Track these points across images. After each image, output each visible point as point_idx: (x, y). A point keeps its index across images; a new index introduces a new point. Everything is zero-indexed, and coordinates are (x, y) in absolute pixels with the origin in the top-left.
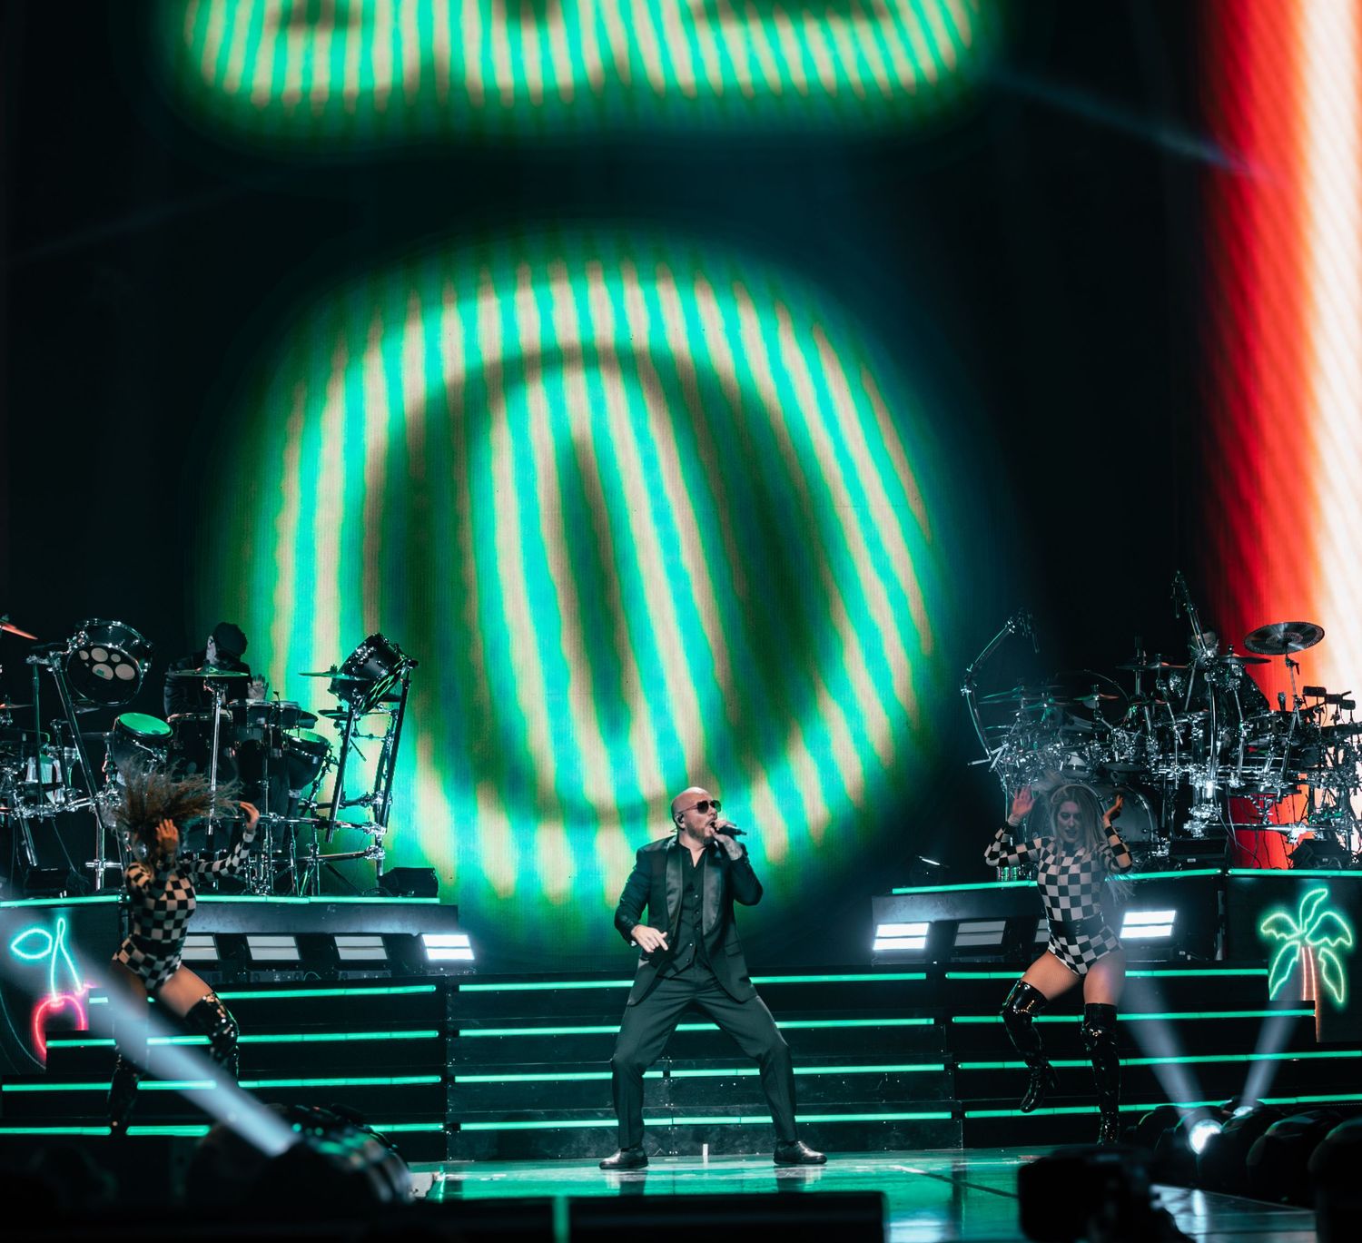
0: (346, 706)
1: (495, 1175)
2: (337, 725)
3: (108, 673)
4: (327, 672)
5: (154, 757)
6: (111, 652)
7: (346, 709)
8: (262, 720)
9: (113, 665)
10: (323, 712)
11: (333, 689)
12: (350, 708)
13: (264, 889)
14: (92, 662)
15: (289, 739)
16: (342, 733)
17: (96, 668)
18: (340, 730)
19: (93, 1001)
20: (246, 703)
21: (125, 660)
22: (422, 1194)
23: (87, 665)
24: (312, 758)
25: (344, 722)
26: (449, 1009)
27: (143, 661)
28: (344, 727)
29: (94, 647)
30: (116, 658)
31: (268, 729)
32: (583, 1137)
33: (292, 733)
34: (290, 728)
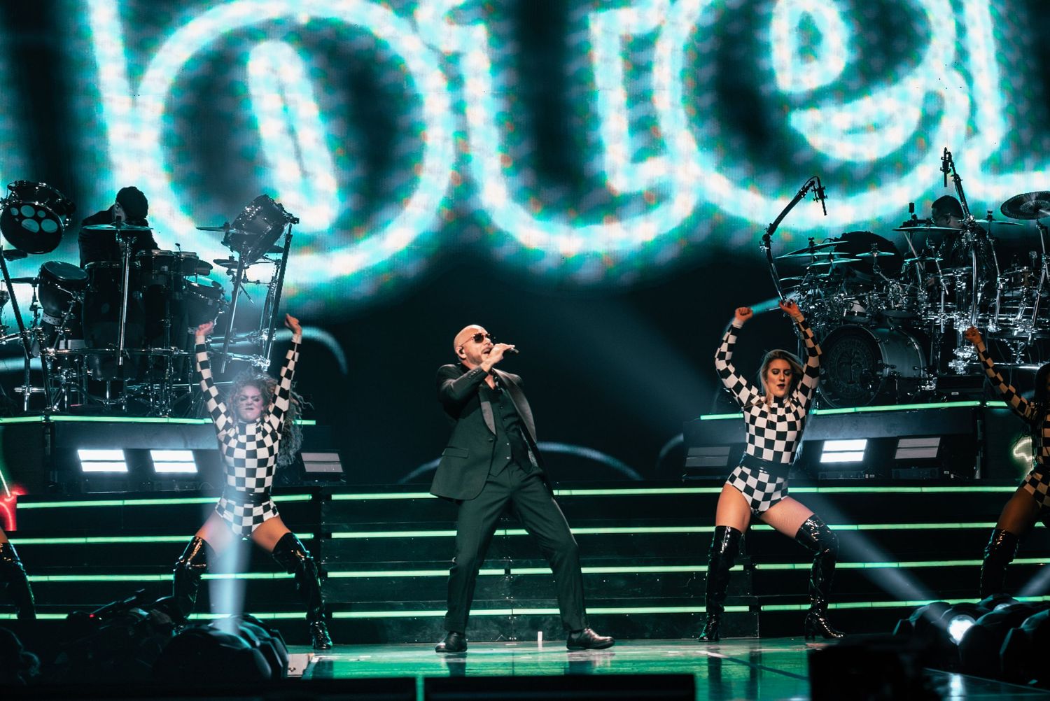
0: (236, 256)
1: (361, 657)
2: (229, 273)
3: (33, 226)
4: (221, 228)
5: (73, 299)
6: (37, 208)
7: (237, 259)
8: (166, 268)
9: (39, 220)
10: (217, 261)
11: (225, 243)
12: (240, 258)
13: (166, 411)
14: (22, 217)
15: (189, 283)
16: (233, 280)
17: (24, 223)
18: (231, 276)
19: (20, 506)
20: (152, 253)
21: (49, 216)
22: (299, 672)
23: (17, 220)
24: (208, 300)
25: (235, 270)
26: (323, 515)
27: (65, 216)
28: (235, 274)
29: (23, 204)
30: (42, 214)
31: (170, 275)
32: (435, 624)
33: (191, 278)
34: (190, 275)
